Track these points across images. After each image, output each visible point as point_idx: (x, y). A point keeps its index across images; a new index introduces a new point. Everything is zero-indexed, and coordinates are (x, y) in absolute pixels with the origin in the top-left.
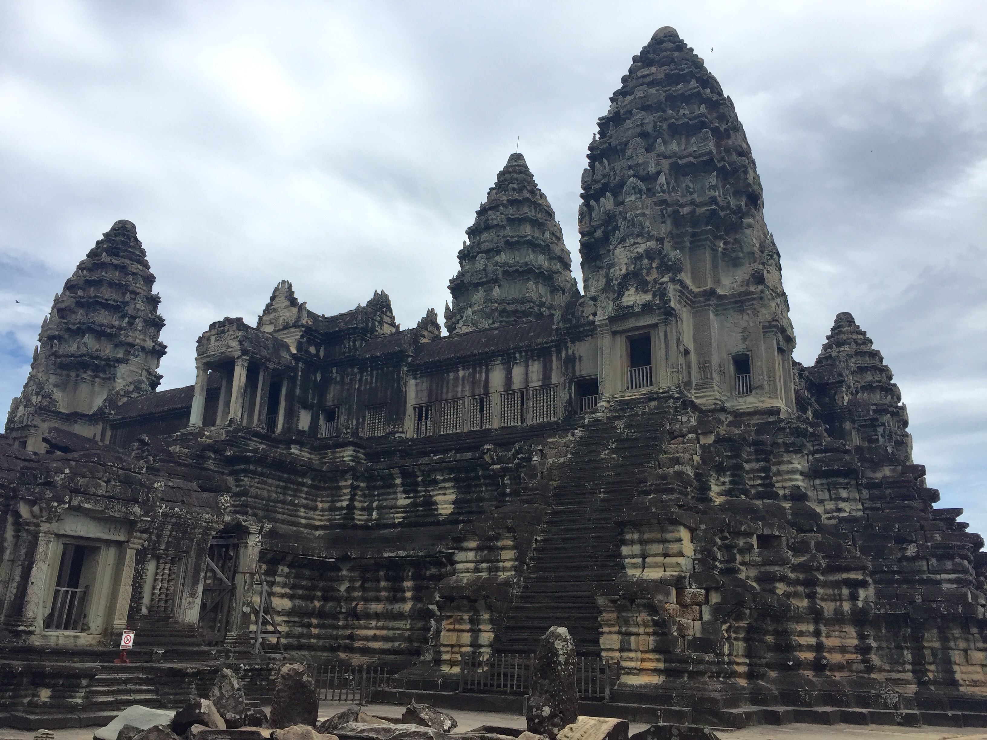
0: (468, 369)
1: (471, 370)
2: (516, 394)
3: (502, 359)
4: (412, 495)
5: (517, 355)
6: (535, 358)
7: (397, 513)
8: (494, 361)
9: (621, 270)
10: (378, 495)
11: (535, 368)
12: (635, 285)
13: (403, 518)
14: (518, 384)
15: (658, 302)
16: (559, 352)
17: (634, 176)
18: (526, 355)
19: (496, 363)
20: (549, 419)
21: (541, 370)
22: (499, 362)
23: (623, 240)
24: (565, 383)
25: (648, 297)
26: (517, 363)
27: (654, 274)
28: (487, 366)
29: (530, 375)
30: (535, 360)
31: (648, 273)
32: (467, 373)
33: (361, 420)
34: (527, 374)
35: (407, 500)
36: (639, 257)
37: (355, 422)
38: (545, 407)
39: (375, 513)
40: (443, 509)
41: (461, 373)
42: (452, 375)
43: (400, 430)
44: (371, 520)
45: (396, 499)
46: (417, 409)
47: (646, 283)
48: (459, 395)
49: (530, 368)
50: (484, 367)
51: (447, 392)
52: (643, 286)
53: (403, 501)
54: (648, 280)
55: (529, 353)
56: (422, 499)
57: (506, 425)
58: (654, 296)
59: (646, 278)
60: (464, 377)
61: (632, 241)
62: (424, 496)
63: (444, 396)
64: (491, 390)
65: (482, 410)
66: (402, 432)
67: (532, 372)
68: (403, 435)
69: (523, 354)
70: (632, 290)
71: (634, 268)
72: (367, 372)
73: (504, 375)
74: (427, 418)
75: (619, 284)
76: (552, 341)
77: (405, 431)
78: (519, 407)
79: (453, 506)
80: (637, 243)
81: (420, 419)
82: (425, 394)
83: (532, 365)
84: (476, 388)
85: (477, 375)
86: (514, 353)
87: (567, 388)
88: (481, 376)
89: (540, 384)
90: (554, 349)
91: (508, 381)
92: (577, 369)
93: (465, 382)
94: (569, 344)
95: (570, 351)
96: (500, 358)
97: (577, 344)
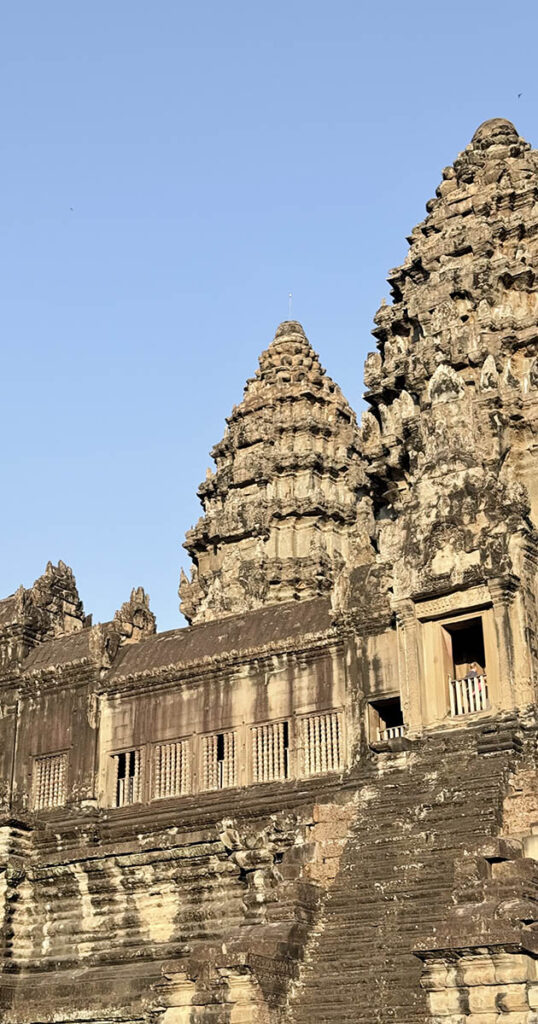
0: (198, 686)
1: (201, 689)
2: (275, 726)
3: (252, 668)
4: (105, 909)
5: (275, 661)
6: (304, 666)
7: (83, 941)
8: (238, 671)
9: (428, 516)
10: (51, 911)
11: (305, 682)
12: (452, 540)
13: (93, 949)
14: (278, 710)
15: (490, 567)
16: (341, 654)
17: (445, 362)
18: (290, 661)
19: (241, 675)
20: (330, 769)
21: (315, 684)
22: (246, 673)
23: (430, 468)
24: (353, 706)
25: (474, 558)
26: (275, 675)
27: (483, 521)
28: (227, 680)
29: (297, 693)
30: (304, 669)
31: (473, 520)
32: (194, 693)
33: (25, 781)
34: (291, 692)
35: (98, 917)
36: (457, 495)
37: (15, 784)
38: (324, 749)
39: (46, 944)
40: (156, 931)
41: (186, 695)
42: (170, 700)
43: (90, 794)
44: (41, 956)
45: (80, 917)
46: (117, 758)
47: (469, 536)
48: (184, 732)
49: (296, 683)
50: (222, 683)
51: (164, 729)
52: (465, 542)
53: (90, 921)
54: (473, 531)
55: (294, 658)
56: (123, 915)
57: (261, 780)
58: (483, 557)
59: (470, 527)
60: (189, 701)
61: (445, 468)
62: (127, 910)
63: (160, 735)
64: (236, 722)
65: (221, 756)
66: (94, 799)
67: (300, 689)
68: (93, 803)
69: (285, 658)
70: (448, 547)
71: (450, 512)
72: (35, 698)
73: (254, 696)
74: (132, 773)
75: (425, 540)
76: (329, 637)
77: (97, 796)
78: (282, 749)
79: (174, 926)
80: (454, 471)
81: (121, 774)
82: (129, 732)
83: (300, 677)
84: (210, 718)
85: (212, 697)
86: (269, 658)
87: (357, 715)
88: (218, 698)
89: (314, 708)
90: (333, 649)
91: (262, 703)
92: (372, 682)
93: (193, 709)
94: (358, 640)
95: (359, 652)
96: (247, 667)
97: (370, 639)
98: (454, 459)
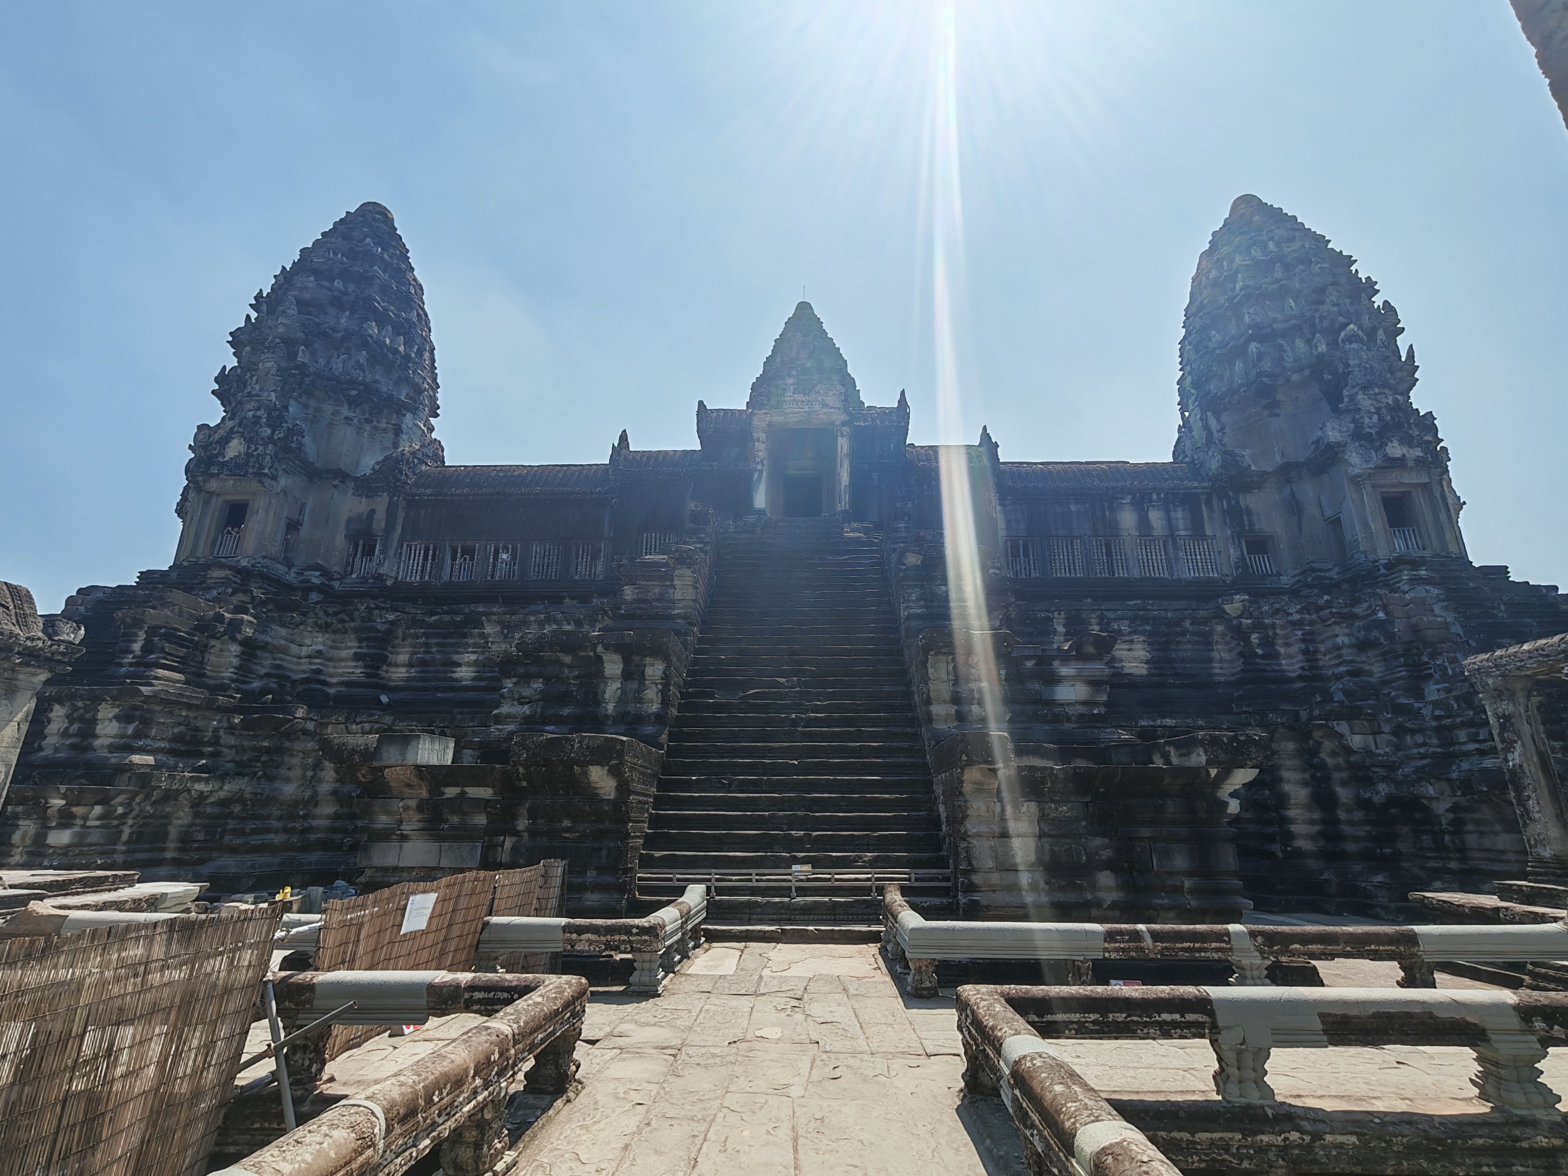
0: (1085, 503)
1: (1087, 505)
2: (1157, 541)
3: (1132, 499)
5: (1154, 497)
6: (1178, 503)
8: (1122, 499)
11: (1180, 515)
14: (1159, 530)
18: (1166, 498)
19: (1124, 502)
21: (1188, 518)
22: (1129, 501)
24: (1232, 536)
26: (1153, 506)
28: (1112, 503)
29: (1174, 521)
30: (1178, 506)
42: (1059, 508)
46: (1010, 543)
47: (1410, 437)
48: (1076, 533)
49: (1173, 514)
50: (1106, 504)
51: (1057, 527)
52: (1408, 440)
55: (1170, 497)
58: (1425, 453)
60: (1078, 512)
63: (1053, 533)
64: (1122, 533)
67: (1176, 518)
69: (1162, 496)
70: (1396, 442)
73: (1137, 517)
74: (1027, 556)
75: (1375, 433)
76: (1203, 488)
78: (1163, 557)
79: (1146, 666)
81: (1015, 555)
82: (1022, 525)
83: (1175, 511)
84: (1098, 527)
85: (1099, 512)
86: (1151, 494)
87: (1237, 543)
88: (1104, 514)
89: (1190, 533)
90: (1203, 497)
91: (1144, 524)
92: (1246, 522)
94: (1231, 493)
95: (1233, 502)
96: (1130, 497)
97: (1241, 496)
98: (1383, 386)
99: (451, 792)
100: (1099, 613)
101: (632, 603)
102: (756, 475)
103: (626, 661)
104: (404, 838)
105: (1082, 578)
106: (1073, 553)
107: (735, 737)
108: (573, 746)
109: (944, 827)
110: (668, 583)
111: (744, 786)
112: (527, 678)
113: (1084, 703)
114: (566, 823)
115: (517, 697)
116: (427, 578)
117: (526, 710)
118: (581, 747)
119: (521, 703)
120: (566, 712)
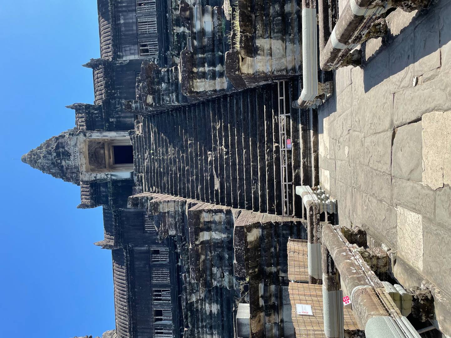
1: (120, 14)
32: (121, 17)
41: (122, 21)
42: (123, 29)
48: (134, 20)
50: (119, 5)
51: (133, 30)
60: (124, 19)
63: (135, 32)
72: (115, 93)
82: (132, 47)
84: (131, 9)
85: (124, 9)
88: (124, 6)
93: (127, 17)
99: (262, 302)
100: (173, 10)
101: (177, 231)
102: (113, 177)
103: (202, 230)
104: (282, 321)
105: (157, 18)
106: (145, 22)
107: (234, 179)
108: (239, 249)
109: (270, 82)
110: (167, 215)
111: (255, 173)
112: (212, 275)
113: (213, 17)
114: (273, 250)
115: (220, 279)
116: (171, 331)
117: (226, 274)
118: (239, 245)
119: (224, 277)
120: (227, 256)
